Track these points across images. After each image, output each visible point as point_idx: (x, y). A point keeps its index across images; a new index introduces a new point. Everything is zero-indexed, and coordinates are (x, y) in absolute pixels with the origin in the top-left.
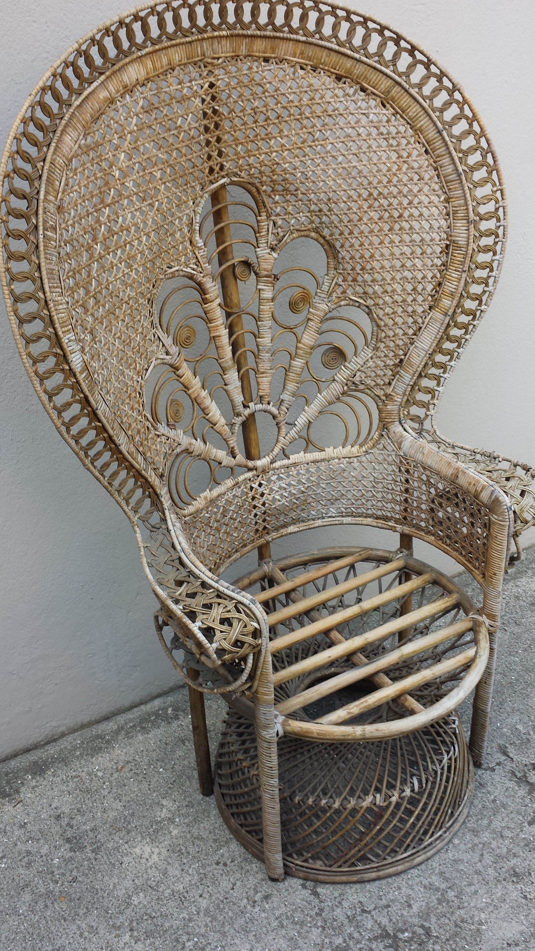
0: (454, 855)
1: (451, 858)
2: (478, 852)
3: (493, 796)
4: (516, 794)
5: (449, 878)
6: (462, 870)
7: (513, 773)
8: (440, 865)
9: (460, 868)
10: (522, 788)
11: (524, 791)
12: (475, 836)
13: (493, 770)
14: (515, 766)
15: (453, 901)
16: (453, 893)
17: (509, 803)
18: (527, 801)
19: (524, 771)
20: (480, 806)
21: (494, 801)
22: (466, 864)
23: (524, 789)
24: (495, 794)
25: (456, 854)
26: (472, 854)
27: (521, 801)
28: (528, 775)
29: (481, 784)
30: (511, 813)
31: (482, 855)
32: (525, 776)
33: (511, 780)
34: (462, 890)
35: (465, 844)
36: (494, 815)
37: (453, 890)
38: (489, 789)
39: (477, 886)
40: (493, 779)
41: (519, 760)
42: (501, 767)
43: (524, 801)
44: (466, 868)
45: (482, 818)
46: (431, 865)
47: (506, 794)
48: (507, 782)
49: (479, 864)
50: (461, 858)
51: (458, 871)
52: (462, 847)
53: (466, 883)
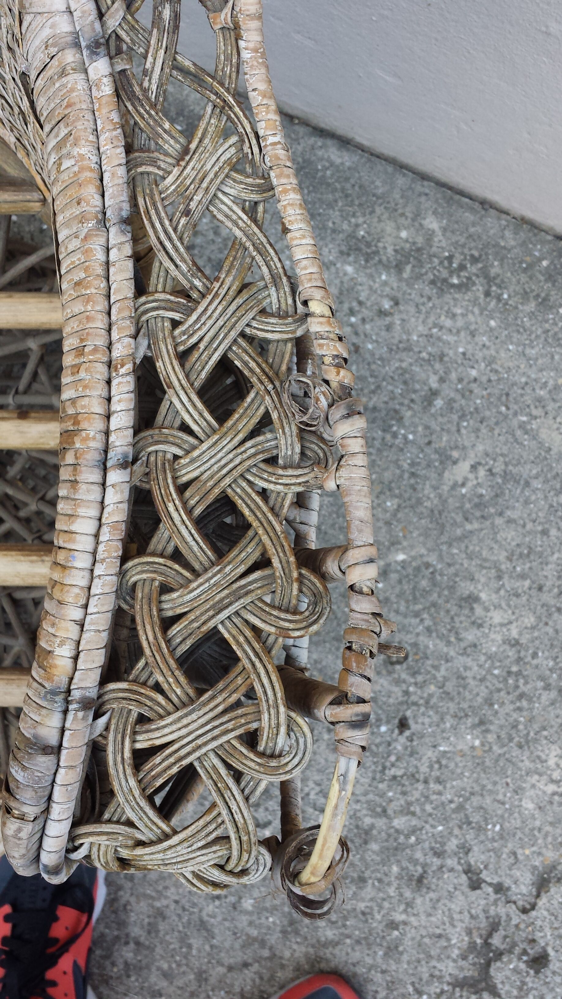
0: (214, 916)
1: (204, 914)
2: (248, 956)
3: (403, 917)
4: (439, 959)
5: (157, 931)
6: (190, 947)
7: (494, 927)
8: (176, 902)
9: (192, 941)
10: (461, 963)
11: (455, 972)
12: (284, 932)
13: (475, 885)
14: (514, 922)
15: (113, 964)
16: (130, 955)
17: (405, 957)
18: (435, 988)
19: (514, 945)
20: (362, 906)
21: (393, 925)
22: (207, 948)
23: (462, 969)
24: (412, 919)
25: (219, 918)
26: (237, 946)
27: (426, 976)
28: (505, 959)
29: (420, 880)
30: (383, 972)
31: (246, 965)
32: (499, 955)
33: (469, 932)
34: (148, 967)
35: (251, 923)
36: (358, 942)
37: (136, 952)
38: (419, 901)
39: (172, 989)
40: (451, 896)
41: (539, 923)
42: (493, 897)
43: (428, 983)
44: (199, 951)
45: (333, 923)
46: (166, 888)
47: (427, 940)
48: (460, 927)
49: (221, 970)
50: (216, 931)
51: (183, 940)
52: (244, 920)
53: (165, 966)
